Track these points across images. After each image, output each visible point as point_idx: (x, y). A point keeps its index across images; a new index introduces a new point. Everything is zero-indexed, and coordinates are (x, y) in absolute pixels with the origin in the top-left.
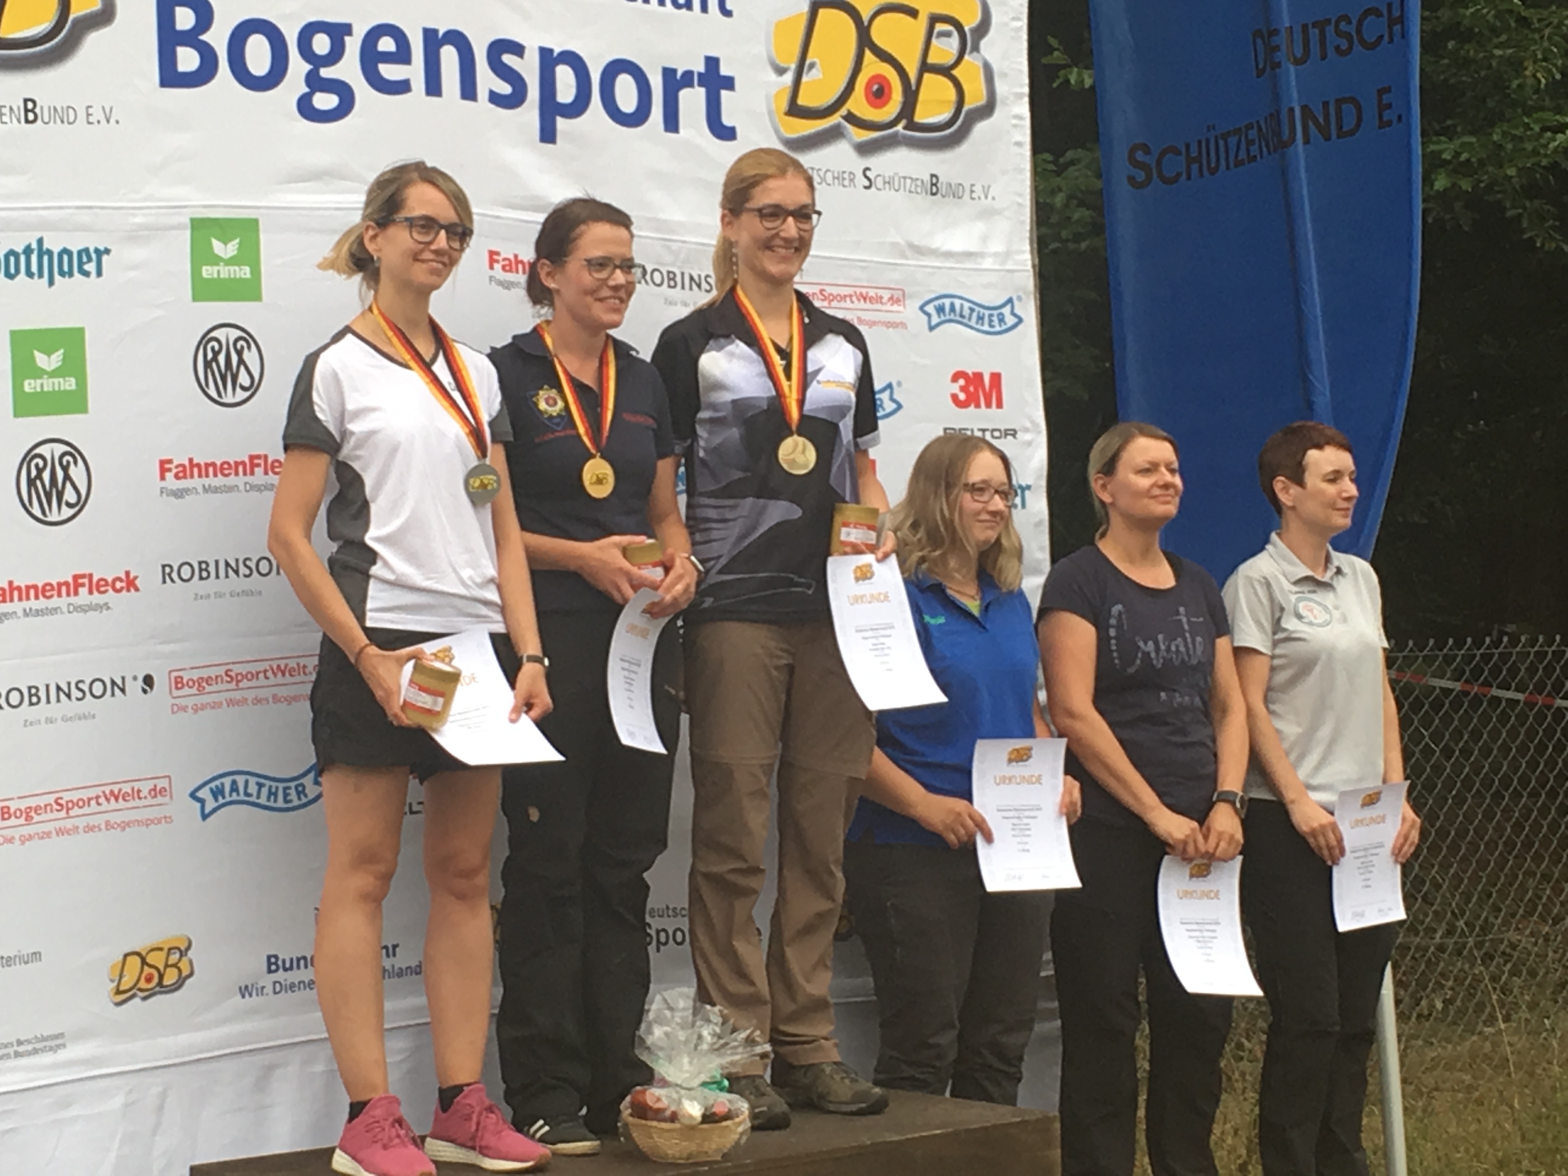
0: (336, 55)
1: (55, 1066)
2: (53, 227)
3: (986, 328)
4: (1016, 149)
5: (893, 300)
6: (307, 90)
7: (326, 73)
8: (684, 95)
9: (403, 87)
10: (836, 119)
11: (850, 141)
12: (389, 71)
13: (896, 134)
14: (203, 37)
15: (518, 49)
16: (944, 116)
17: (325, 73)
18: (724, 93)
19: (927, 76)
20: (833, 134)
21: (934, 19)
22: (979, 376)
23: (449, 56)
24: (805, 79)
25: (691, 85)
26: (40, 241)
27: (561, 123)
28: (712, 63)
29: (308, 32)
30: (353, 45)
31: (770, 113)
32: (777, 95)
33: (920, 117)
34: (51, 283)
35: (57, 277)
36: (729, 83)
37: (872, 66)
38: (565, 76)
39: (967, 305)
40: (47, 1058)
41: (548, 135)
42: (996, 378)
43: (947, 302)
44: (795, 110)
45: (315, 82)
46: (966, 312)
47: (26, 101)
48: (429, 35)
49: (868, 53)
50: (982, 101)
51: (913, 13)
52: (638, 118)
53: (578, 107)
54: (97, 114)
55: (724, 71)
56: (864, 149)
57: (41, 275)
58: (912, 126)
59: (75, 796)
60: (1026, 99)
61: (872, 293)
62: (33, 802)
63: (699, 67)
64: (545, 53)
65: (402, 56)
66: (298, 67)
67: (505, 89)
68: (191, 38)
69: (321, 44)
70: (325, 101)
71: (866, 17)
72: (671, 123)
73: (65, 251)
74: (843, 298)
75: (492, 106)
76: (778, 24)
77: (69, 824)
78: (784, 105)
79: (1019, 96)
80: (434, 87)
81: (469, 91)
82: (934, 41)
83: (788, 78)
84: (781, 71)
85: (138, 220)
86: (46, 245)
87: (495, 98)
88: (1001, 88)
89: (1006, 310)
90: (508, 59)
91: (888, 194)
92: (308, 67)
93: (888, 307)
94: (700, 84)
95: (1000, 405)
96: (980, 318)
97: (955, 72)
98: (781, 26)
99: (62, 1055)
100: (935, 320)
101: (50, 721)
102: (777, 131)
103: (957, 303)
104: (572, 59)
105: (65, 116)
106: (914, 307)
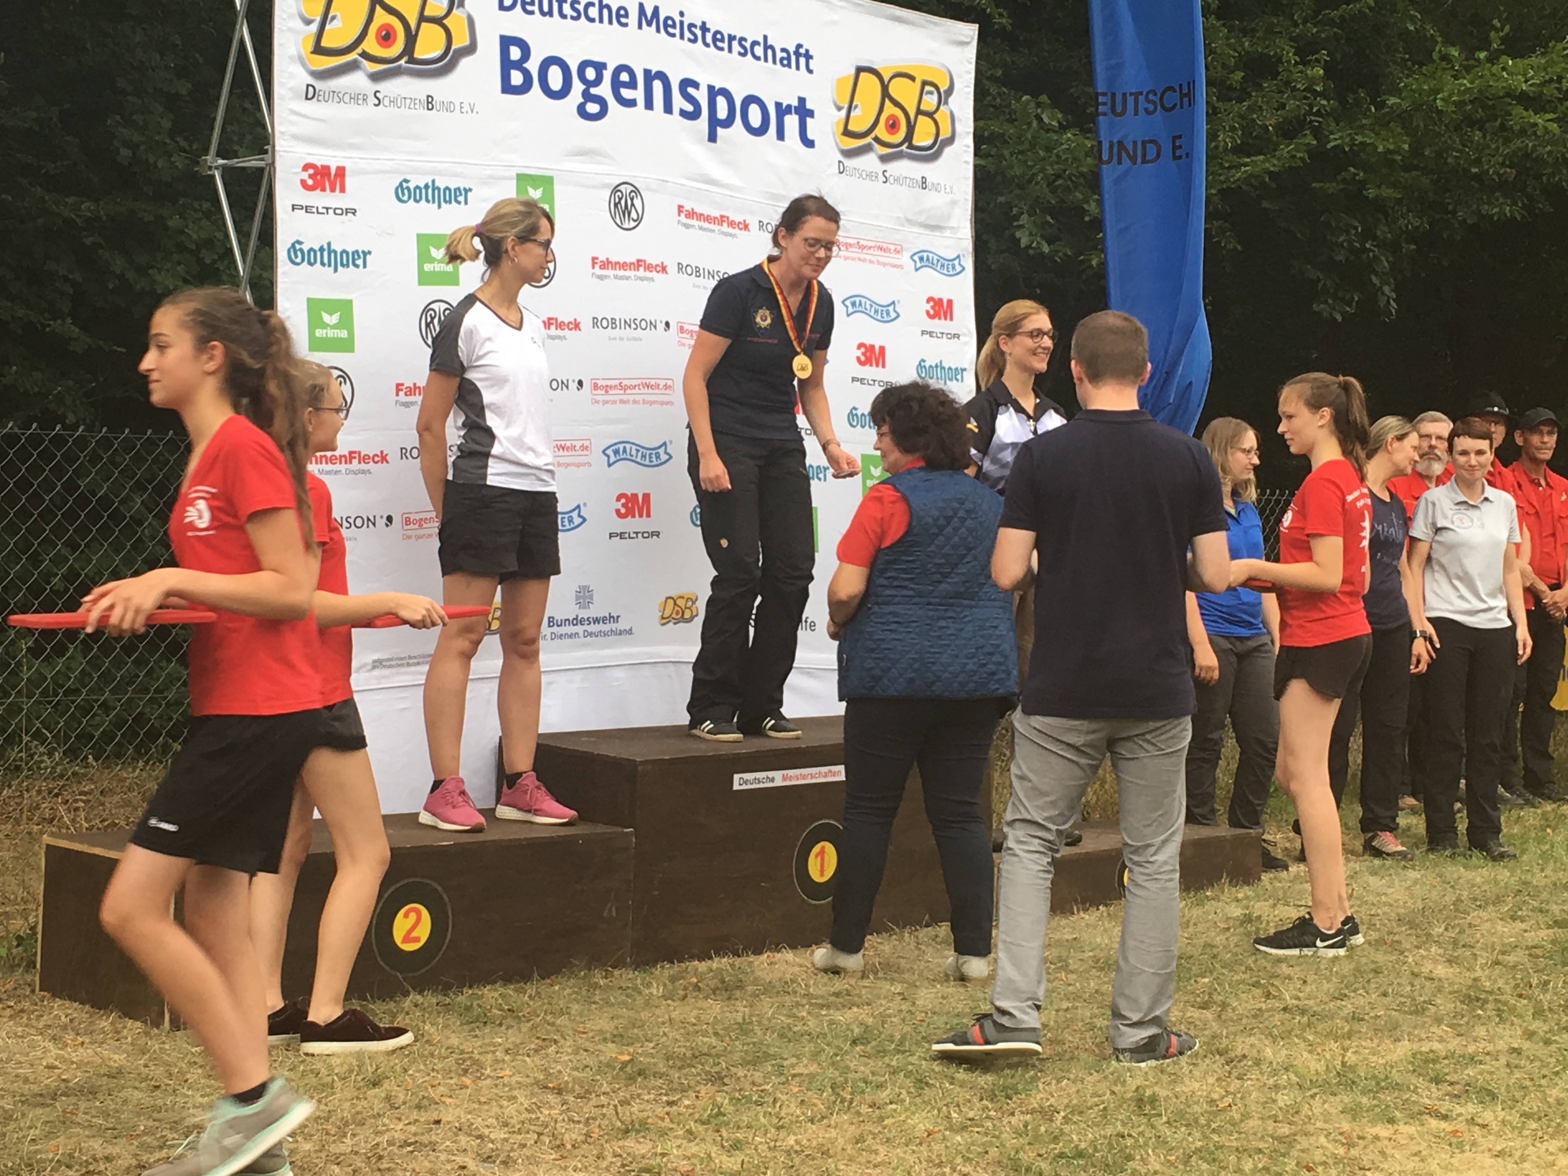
0: (598, 81)
2: (440, 173)
3: (945, 272)
4: (965, 165)
5: (897, 251)
6: (582, 100)
7: (593, 91)
8: (787, 118)
9: (632, 103)
10: (868, 140)
11: (876, 153)
12: (626, 93)
13: (902, 151)
14: (525, 65)
15: (696, 85)
16: (928, 142)
17: (591, 91)
18: (808, 120)
19: (920, 117)
20: (867, 149)
21: (925, 83)
22: (941, 300)
23: (657, 85)
24: (852, 114)
25: (790, 113)
26: (433, 181)
27: (720, 131)
28: (802, 101)
29: (584, 65)
30: (607, 75)
32: (838, 123)
33: (916, 142)
34: (439, 206)
35: (443, 204)
36: (811, 113)
37: (890, 109)
38: (721, 103)
39: (936, 257)
41: (712, 138)
42: (950, 302)
43: (925, 255)
44: (847, 133)
45: (587, 96)
46: (935, 262)
47: (428, 96)
48: (647, 72)
49: (887, 101)
50: (949, 135)
51: (912, 78)
52: (760, 131)
53: (728, 122)
54: (466, 107)
55: (809, 106)
56: (884, 159)
57: (434, 202)
58: (911, 147)
60: (971, 136)
61: (885, 246)
62: (423, 516)
63: (795, 103)
64: (711, 88)
65: (632, 84)
66: (578, 87)
67: (689, 108)
68: (519, 65)
69: (591, 74)
70: (593, 108)
71: (886, 79)
72: (781, 136)
73: (447, 188)
74: (870, 248)
75: (681, 118)
76: (838, 80)
78: (841, 129)
79: (968, 133)
80: (649, 105)
81: (668, 109)
82: (924, 97)
83: (844, 112)
84: (839, 109)
85: (488, 172)
86: (437, 184)
87: (683, 113)
88: (959, 128)
89: (956, 262)
90: (691, 90)
91: (896, 186)
92: (584, 87)
93: (893, 255)
94: (796, 113)
95: (951, 319)
96: (942, 266)
97: (936, 116)
98: (840, 81)
100: (918, 264)
102: (837, 145)
103: (931, 255)
104: (725, 92)
105: (448, 107)
106: (906, 255)
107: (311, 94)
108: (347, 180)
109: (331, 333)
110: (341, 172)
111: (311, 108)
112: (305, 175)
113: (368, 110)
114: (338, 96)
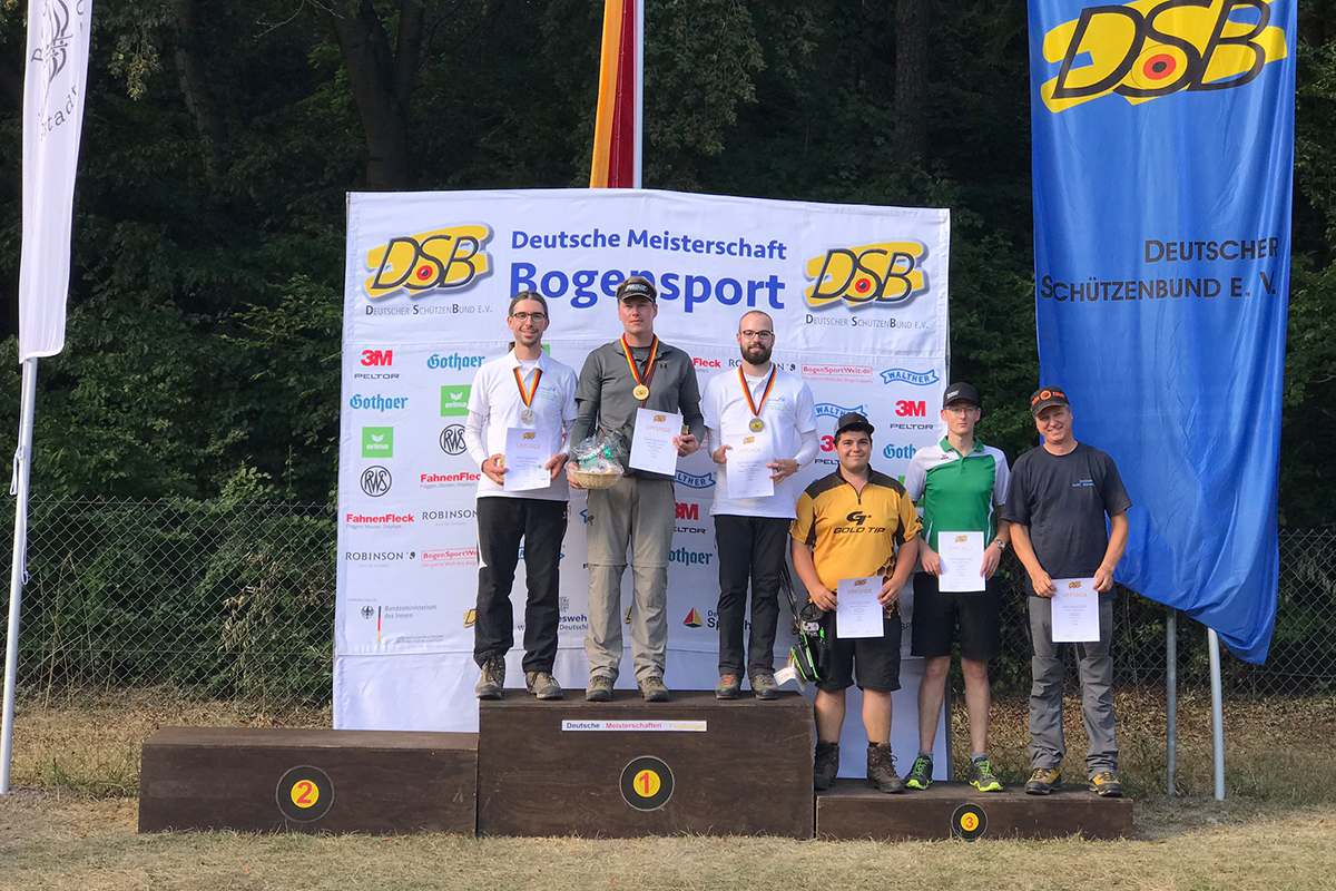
0: (590, 283)
1: (438, 647)
2: (462, 349)
3: (917, 382)
4: (940, 307)
5: (865, 372)
6: (576, 296)
8: (759, 292)
11: (847, 307)
13: (870, 303)
14: (531, 279)
15: (675, 277)
16: (899, 295)
17: (584, 289)
18: (779, 290)
19: (891, 279)
20: (839, 303)
21: (896, 255)
22: (912, 402)
24: (823, 282)
25: (762, 288)
26: (456, 355)
27: (695, 304)
28: (774, 278)
29: (578, 275)
30: (598, 279)
31: (803, 297)
32: (808, 289)
33: (886, 296)
34: (459, 369)
35: (462, 367)
36: (782, 286)
37: (861, 275)
38: (698, 286)
39: (907, 373)
40: (436, 644)
41: (689, 309)
42: (922, 404)
43: (896, 372)
44: (817, 295)
45: (579, 293)
46: (906, 376)
47: (454, 305)
49: (858, 270)
50: (923, 287)
51: (885, 253)
52: (732, 302)
53: (704, 298)
54: (483, 308)
55: (781, 281)
56: (853, 310)
57: (455, 367)
58: (880, 299)
59: (454, 552)
60: (947, 286)
61: (854, 368)
62: (437, 553)
63: (768, 280)
64: (689, 278)
66: (572, 288)
67: (670, 292)
68: (526, 280)
69: (583, 279)
70: (585, 300)
71: (858, 256)
72: (751, 302)
73: (466, 358)
74: (838, 371)
76: (810, 262)
77: (451, 561)
78: (811, 293)
79: (943, 284)
82: (896, 264)
83: (814, 283)
84: (809, 280)
86: (459, 356)
88: (933, 283)
89: (930, 375)
90: (671, 281)
91: (865, 328)
92: (577, 288)
93: (861, 374)
94: (767, 287)
95: (923, 414)
96: (914, 379)
97: (907, 276)
98: (812, 262)
99: (441, 643)
100: (888, 379)
101: (447, 524)
102: (806, 305)
103: (901, 372)
104: (703, 280)
105: (469, 310)
106: (876, 374)
107: (369, 311)
108: (393, 358)
109: (377, 447)
110: (389, 354)
111: (372, 319)
112: (364, 357)
113: (411, 317)
114: (390, 311)
